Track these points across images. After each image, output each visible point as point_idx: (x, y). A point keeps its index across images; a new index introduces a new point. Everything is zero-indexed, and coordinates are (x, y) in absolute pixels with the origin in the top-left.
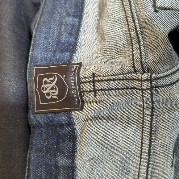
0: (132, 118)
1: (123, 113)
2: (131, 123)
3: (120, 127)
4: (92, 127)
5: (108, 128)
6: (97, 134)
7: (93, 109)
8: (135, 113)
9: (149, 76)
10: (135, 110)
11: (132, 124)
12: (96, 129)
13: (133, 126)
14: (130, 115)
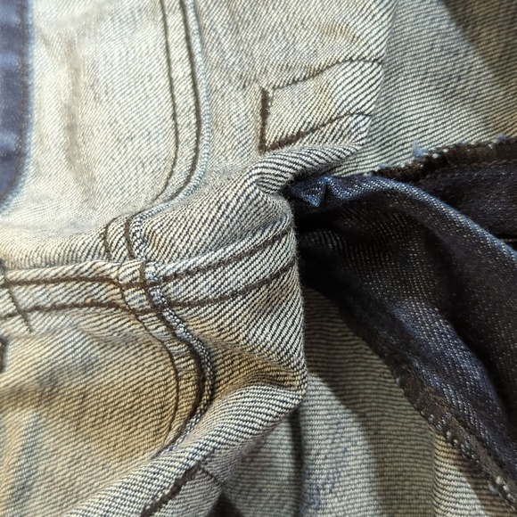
0: (150, 395)
1: (123, 377)
2: (146, 412)
3: (117, 427)
4: (42, 434)
5: (85, 433)
6: (55, 457)
7: (33, 362)
8: (157, 376)
9: (137, 273)
10: (155, 365)
11: (149, 413)
12: (52, 440)
13: (150, 420)
14: (142, 383)
